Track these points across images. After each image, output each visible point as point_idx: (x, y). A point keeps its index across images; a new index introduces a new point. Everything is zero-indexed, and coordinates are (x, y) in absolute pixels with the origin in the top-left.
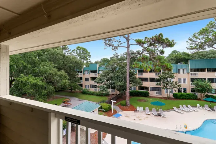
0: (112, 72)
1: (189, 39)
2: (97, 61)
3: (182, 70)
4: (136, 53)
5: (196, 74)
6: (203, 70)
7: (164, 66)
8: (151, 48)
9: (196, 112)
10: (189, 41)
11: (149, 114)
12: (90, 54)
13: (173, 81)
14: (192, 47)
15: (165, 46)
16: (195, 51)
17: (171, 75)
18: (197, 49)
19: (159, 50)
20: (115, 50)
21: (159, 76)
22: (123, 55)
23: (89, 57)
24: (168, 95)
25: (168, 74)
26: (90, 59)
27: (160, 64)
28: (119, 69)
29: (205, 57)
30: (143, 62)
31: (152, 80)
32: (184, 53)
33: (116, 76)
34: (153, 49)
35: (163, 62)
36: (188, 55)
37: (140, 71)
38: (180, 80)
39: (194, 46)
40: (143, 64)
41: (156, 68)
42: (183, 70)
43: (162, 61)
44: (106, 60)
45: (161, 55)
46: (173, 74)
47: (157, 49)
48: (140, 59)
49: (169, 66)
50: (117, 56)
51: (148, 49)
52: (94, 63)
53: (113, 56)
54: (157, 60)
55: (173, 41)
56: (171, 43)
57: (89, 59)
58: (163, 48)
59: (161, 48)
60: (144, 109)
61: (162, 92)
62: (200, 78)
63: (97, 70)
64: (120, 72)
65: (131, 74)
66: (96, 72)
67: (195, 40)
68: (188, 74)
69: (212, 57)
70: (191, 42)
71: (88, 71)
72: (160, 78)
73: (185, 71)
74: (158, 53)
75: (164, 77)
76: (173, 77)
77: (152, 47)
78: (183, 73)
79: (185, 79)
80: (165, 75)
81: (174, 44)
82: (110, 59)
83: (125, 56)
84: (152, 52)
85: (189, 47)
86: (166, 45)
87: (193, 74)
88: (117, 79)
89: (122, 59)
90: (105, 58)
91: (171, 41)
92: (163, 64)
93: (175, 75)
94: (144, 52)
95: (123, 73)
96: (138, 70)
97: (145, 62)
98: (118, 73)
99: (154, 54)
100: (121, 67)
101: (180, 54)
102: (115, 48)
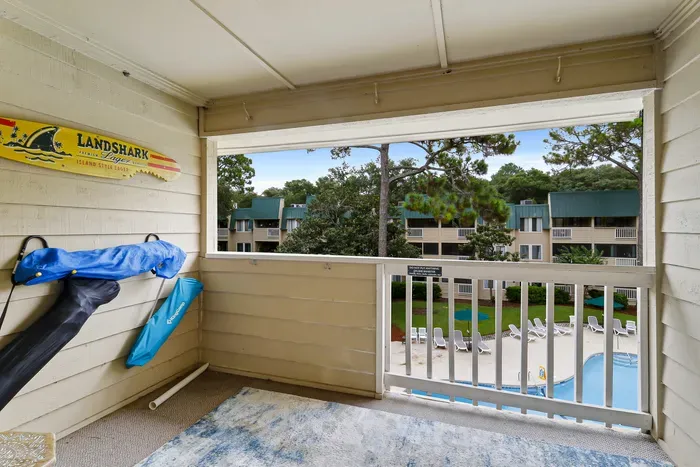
0: (333, 226)
1: (551, 134)
2: (273, 189)
3: (530, 221)
4: (399, 168)
5: (567, 233)
6: (583, 222)
7: (486, 207)
8: (450, 155)
9: (567, 337)
10: (550, 139)
11: (443, 348)
12: (251, 166)
13: (508, 253)
14: (557, 156)
15: (491, 150)
16: (564, 166)
17: (503, 235)
18: (570, 163)
19: (473, 160)
20: (341, 154)
21: (470, 239)
22: (360, 172)
23: (248, 174)
25: (494, 232)
26: (250, 183)
27: (478, 201)
28: (354, 215)
29: (588, 185)
30: (432, 195)
31: (450, 249)
32: (534, 172)
33: (345, 238)
34: (457, 157)
35: (486, 197)
36: (546, 178)
37: (413, 223)
38: (525, 249)
39: (562, 152)
40: (433, 199)
41: (464, 214)
42: (534, 220)
43: (482, 194)
44: (301, 188)
45: (477, 176)
46: (508, 231)
47: (468, 159)
48: (423, 187)
49: (501, 208)
50: (342, 176)
51: (441, 156)
52: (260, 197)
53: (330, 173)
54: (469, 190)
55: (511, 137)
56: (507, 143)
57: (247, 180)
58: (486, 155)
59: (478, 156)
60: (431, 336)
62: (574, 245)
63: (280, 217)
64: (357, 225)
65: (392, 231)
66: (276, 226)
67: (566, 136)
68: (545, 234)
69: (606, 187)
70: (555, 142)
71: (246, 221)
72: (473, 243)
73: (539, 223)
74: (470, 169)
75: (483, 241)
76: (508, 241)
77: (454, 150)
78: (534, 229)
79: (538, 247)
80: (486, 235)
81: (514, 147)
82: (315, 185)
83: (366, 174)
84: (454, 167)
85: (550, 157)
86: (494, 148)
87: (557, 234)
88: (349, 245)
89: (355, 185)
90: (299, 181)
91: (507, 137)
92: (485, 203)
93: (512, 235)
94: (431, 165)
95: (367, 228)
96: (409, 220)
97: (438, 195)
98: (350, 229)
99: (458, 173)
100: (360, 209)
101: (525, 175)
102: (341, 151)
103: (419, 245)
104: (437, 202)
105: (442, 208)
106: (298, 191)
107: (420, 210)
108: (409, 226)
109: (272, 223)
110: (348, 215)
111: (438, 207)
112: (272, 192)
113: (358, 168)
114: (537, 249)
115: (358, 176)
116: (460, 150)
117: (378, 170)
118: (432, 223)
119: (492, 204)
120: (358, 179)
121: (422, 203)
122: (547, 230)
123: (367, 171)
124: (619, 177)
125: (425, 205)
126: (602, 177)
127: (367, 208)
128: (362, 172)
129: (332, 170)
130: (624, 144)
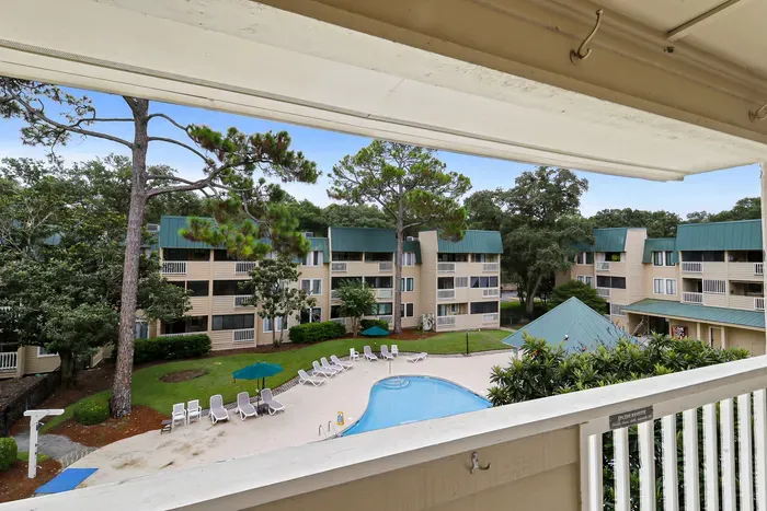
0: (19, 258)
1: (335, 170)
3: (312, 254)
5: (344, 267)
6: (355, 256)
7: (287, 240)
8: (237, 173)
10: (333, 174)
11: (225, 421)
13: (294, 290)
14: (339, 191)
15: (292, 176)
16: (342, 202)
17: (290, 270)
18: (348, 200)
19: (267, 183)
20: (45, 140)
21: (253, 275)
22: (71, 173)
24: (278, 338)
25: (281, 267)
27: (278, 232)
28: (67, 242)
29: (352, 221)
32: (307, 204)
33: (49, 279)
34: (246, 176)
35: (287, 228)
36: (317, 211)
37: (171, 254)
38: (306, 283)
39: (342, 188)
42: (316, 253)
43: (283, 224)
46: (294, 266)
47: (262, 181)
49: (303, 243)
50: (32, 174)
51: (226, 172)
53: (5, 166)
55: (314, 164)
56: (309, 171)
59: (273, 180)
60: (205, 407)
61: (255, 329)
62: (350, 278)
64: (76, 257)
65: (144, 268)
67: (346, 173)
68: (325, 269)
69: (365, 224)
70: (337, 178)
72: (256, 280)
73: (320, 256)
74: (263, 193)
75: (267, 277)
76: (294, 277)
77: (242, 167)
78: (316, 263)
79: (318, 281)
80: (272, 270)
81: (316, 176)
83: (84, 178)
85: (332, 191)
86: (295, 173)
87: (336, 268)
88: (59, 291)
92: (286, 235)
93: (298, 270)
94: (213, 181)
95: (94, 263)
96: (165, 250)
98: (63, 264)
99: (249, 195)
100: (80, 232)
101: (298, 206)
102: (46, 134)
103: (181, 284)
105: (238, 240)
107: (207, 240)
108: (165, 258)
110: (55, 239)
113: (69, 166)
114: (317, 283)
115: (67, 178)
116: (249, 167)
117: (109, 175)
118: (201, 255)
119: (294, 237)
120: (67, 184)
121: (211, 232)
122: (327, 264)
123: (87, 173)
124: (373, 216)
126: (362, 215)
127: (95, 231)
128: (76, 172)
129: (13, 162)
130: (388, 188)
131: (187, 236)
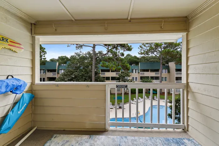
0: (76, 72)
1: (140, 46)
2: (53, 59)
3: (135, 70)
4: (98, 54)
5: (144, 74)
6: (147, 71)
7: (124, 66)
8: (114, 50)
10: (140, 47)
11: (112, 108)
12: (45, 50)
13: (129, 79)
14: (142, 52)
15: (125, 50)
16: (143, 55)
18: (145, 54)
19: (120, 52)
20: (79, 48)
21: (119, 75)
22: (85, 54)
23: (44, 53)
24: (126, 91)
25: (126, 73)
26: (44, 56)
27: (122, 64)
28: (84, 68)
29: (148, 61)
30: (109, 62)
31: (113, 79)
32: (135, 57)
33: (81, 76)
34: (116, 51)
35: (124, 63)
36: (138, 58)
37: (103, 71)
38: (133, 78)
39: (142, 51)
40: (109, 63)
41: (118, 68)
42: (136, 70)
43: (123, 62)
44: (65, 59)
45: (122, 57)
46: (129, 73)
47: (119, 52)
48: (106, 60)
49: (128, 67)
50: (79, 55)
51: (111, 51)
52: (48, 61)
53: (75, 54)
54: (119, 61)
55: (131, 46)
56: (130, 48)
57: (43, 55)
58: (124, 51)
59: (121, 51)
62: (146, 77)
63: (57, 69)
64: (85, 71)
65: (96, 73)
66: (55, 72)
67: (143, 47)
68: (138, 74)
69: (152, 61)
70: (141, 49)
71: (43, 70)
72: (120, 77)
73: (137, 71)
74: (120, 55)
75: (122, 76)
76: (129, 76)
77: (115, 49)
78: (136, 73)
80: (124, 74)
81: (131, 49)
82: (69, 58)
83: (87, 55)
84: (115, 54)
85: (140, 53)
86: (126, 49)
87: (141, 74)
88: (82, 78)
89: (84, 58)
90: (64, 56)
93: (130, 74)
94: (108, 53)
95: (88, 72)
96: (101, 70)
97: (111, 62)
98: (83, 73)
99: (116, 56)
100: (86, 66)
101: (133, 57)
102: (79, 47)
103: (104, 77)
104: (110, 65)
105: (112, 66)
106: (63, 60)
107: (106, 67)
108: (101, 72)
109: (54, 71)
110: (82, 68)
111: (111, 66)
112: (53, 60)
113: (85, 53)
114: (136, 78)
115: (84, 55)
116: (117, 49)
117: (91, 54)
118: (108, 71)
119: (126, 65)
120: (84, 57)
121: (106, 65)
122: (139, 73)
123: (87, 54)
124: (155, 59)
125: (107, 65)
126: (152, 58)
127: (88, 66)
128: (86, 54)
129: (76, 53)
130: (157, 50)
131: (102, 66)
